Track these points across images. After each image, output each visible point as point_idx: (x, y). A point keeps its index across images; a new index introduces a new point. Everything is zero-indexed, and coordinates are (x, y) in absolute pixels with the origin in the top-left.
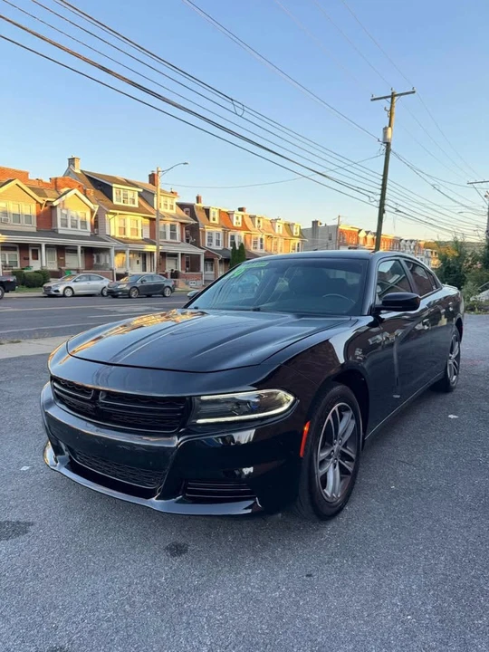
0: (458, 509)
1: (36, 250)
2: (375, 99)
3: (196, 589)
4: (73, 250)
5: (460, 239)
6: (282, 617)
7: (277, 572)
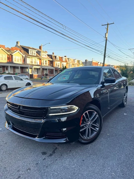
0: (127, 141)
1: (7, 68)
2: (103, 25)
3: (50, 165)
4: (18, 68)
5: (127, 65)
6: (75, 174)
7: (74, 160)
